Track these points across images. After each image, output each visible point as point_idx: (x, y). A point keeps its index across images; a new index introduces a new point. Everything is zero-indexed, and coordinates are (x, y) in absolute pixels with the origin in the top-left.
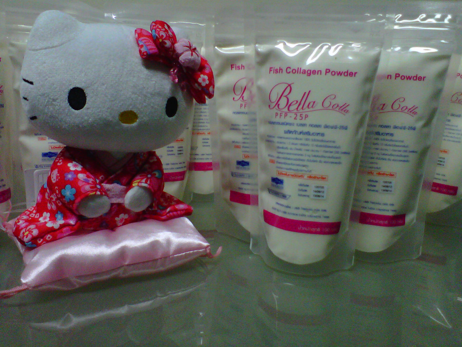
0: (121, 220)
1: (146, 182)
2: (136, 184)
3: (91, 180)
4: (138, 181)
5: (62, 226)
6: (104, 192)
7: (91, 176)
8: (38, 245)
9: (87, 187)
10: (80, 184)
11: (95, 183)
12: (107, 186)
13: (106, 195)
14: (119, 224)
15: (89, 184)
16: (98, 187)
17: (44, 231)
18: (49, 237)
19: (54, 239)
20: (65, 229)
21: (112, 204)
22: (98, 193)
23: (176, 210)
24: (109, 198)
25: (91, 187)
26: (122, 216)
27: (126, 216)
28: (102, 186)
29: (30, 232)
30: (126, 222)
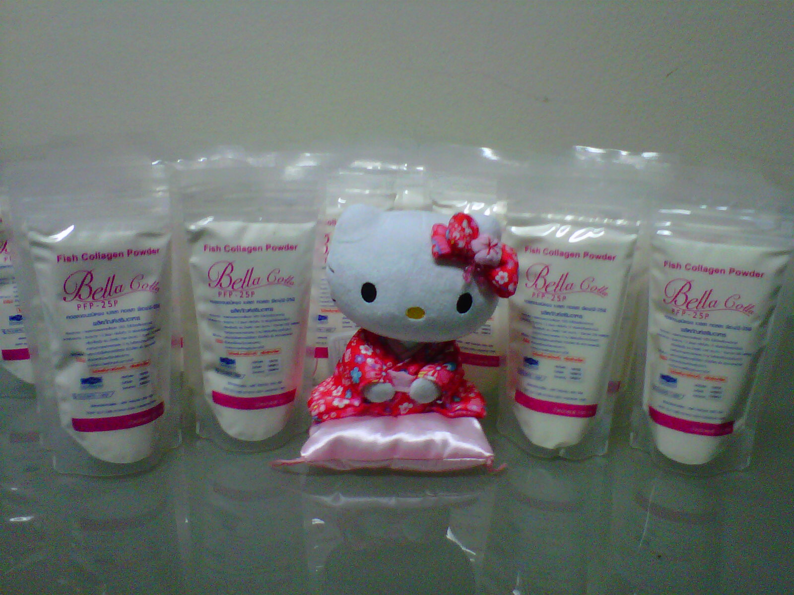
0: (405, 409)
1: (433, 375)
2: (422, 376)
3: (378, 366)
4: (425, 373)
5: (347, 406)
6: (388, 379)
7: (379, 362)
8: (324, 421)
9: (372, 374)
10: (367, 369)
11: (381, 370)
12: (393, 373)
13: (391, 381)
14: (402, 412)
15: (374, 370)
16: (384, 374)
17: (330, 409)
18: (333, 414)
19: (337, 418)
20: (349, 409)
21: (397, 393)
22: (382, 380)
23: (467, 410)
24: (393, 385)
25: (377, 374)
26: (406, 405)
27: (411, 406)
28: (387, 374)
29: (319, 407)
30: (411, 412)
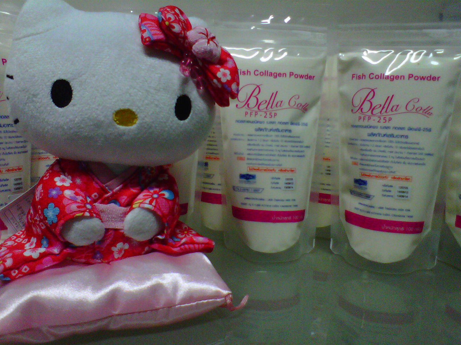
0: (120, 251)
2: (137, 205)
4: (140, 201)
7: (81, 193)
15: (76, 202)
17: (20, 262)
24: (102, 220)
28: (94, 207)
